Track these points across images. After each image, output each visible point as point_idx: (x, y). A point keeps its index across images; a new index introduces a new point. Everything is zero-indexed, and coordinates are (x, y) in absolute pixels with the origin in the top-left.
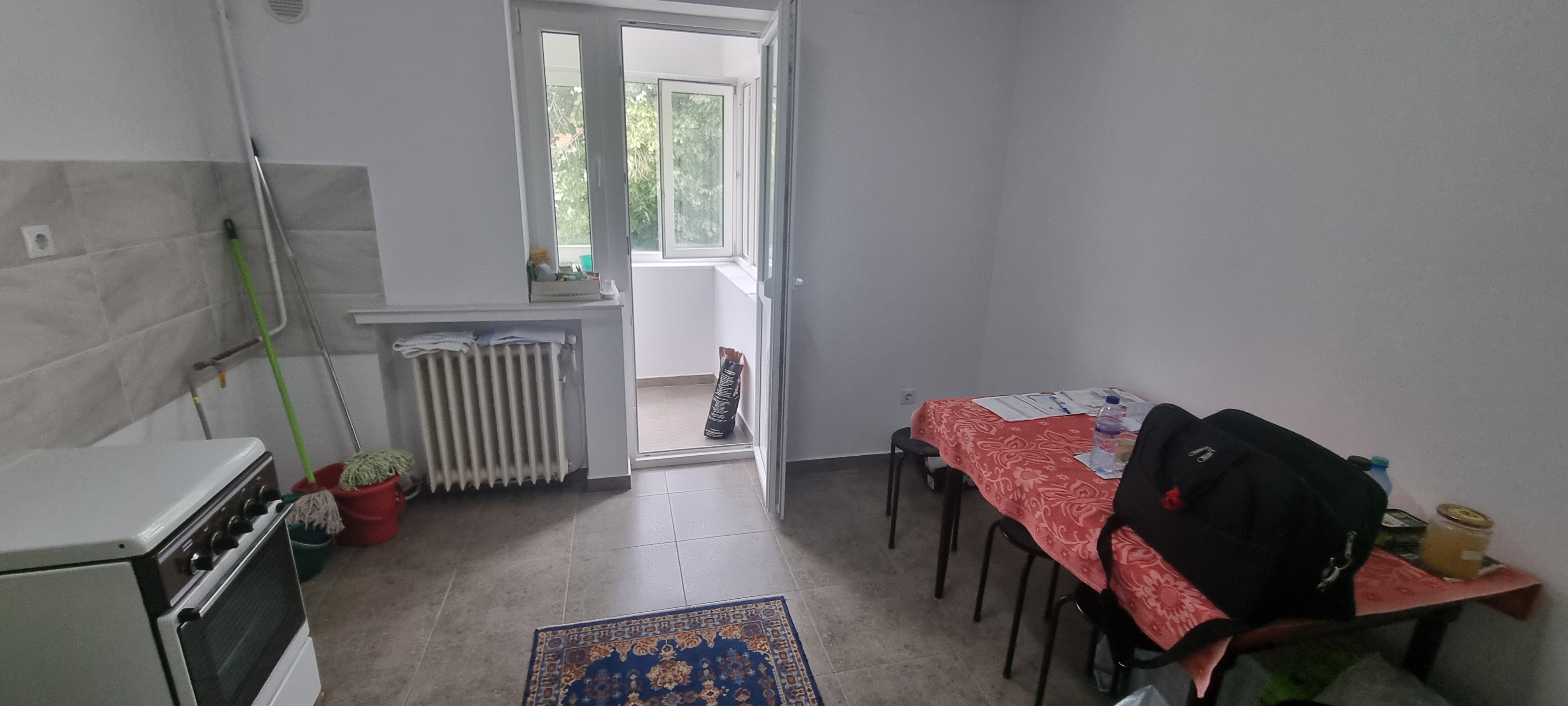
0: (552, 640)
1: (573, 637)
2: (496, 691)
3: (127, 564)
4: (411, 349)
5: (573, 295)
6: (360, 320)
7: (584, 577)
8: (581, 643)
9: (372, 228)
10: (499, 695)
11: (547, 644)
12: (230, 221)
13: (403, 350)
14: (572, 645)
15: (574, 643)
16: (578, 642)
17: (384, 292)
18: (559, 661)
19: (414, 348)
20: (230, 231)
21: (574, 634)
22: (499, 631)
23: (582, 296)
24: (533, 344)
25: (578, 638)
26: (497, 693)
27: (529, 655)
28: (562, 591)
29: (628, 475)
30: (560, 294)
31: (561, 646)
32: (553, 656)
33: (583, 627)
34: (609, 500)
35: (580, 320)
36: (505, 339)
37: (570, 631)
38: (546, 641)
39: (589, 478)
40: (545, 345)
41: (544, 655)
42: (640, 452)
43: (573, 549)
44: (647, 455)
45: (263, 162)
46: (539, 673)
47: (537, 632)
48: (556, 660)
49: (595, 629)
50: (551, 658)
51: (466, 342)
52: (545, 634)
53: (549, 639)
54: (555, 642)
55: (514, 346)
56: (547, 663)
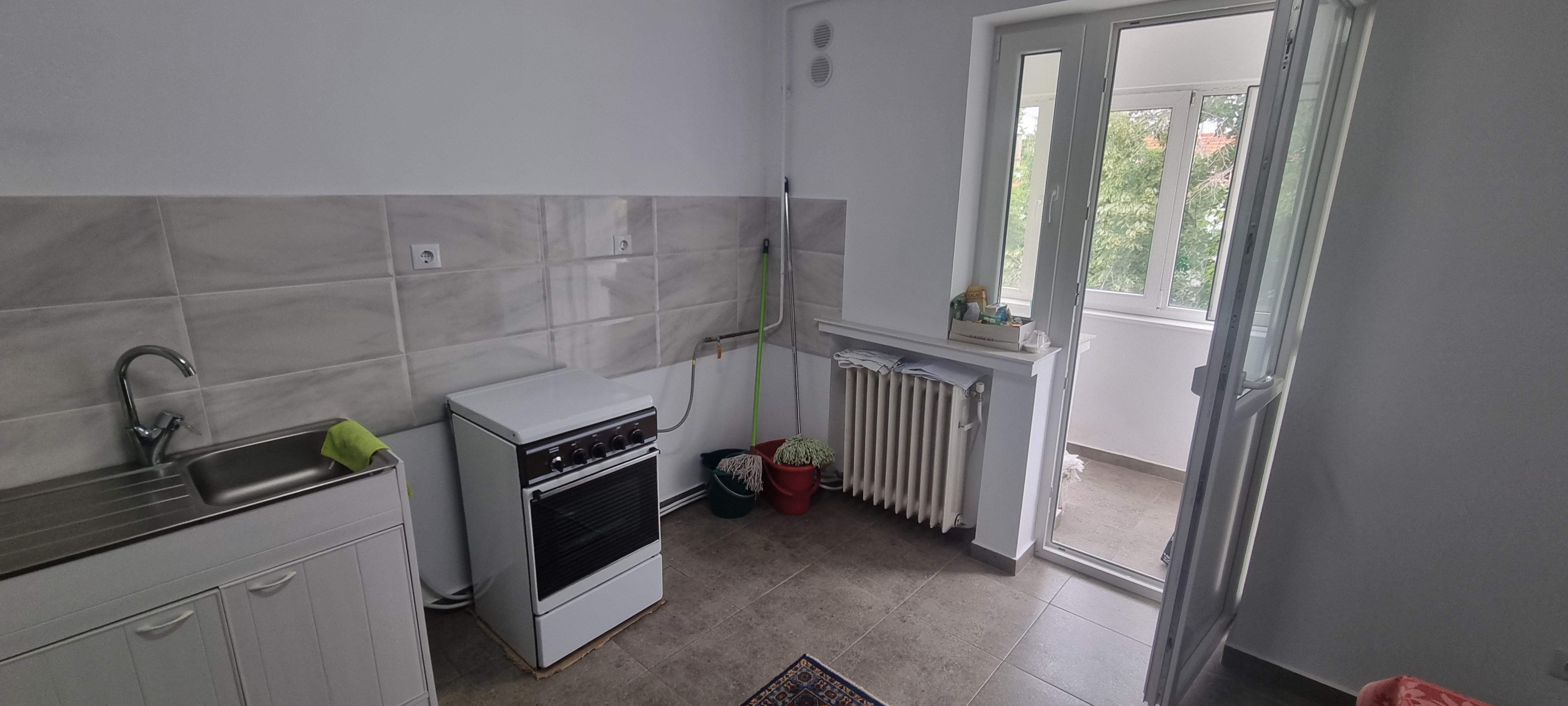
0: (806, 673)
1: (821, 683)
2: (735, 682)
3: (514, 447)
4: (844, 360)
5: (989, 340)
6: (822, 328)
7: (886, 635)
8: (821, 694)
9: (842, 253)
10: (734, 687)
11: (799, 673)
12: (768, 240)
13: (840, 360)
14: (814, 690)
15: (816, 689)
16: (820, 690)
17: (842, 308)
18: (791, 695)
19: (847, 361)
20: (766, 248)
21: (824, 681)
22: (785, 635)
23: (998, 343)
24: (939, 382)
25: (824, 687)
26: (734, 685)
27: (782, 671)
28: (857, 635)
29: (1014, 559)
30: (977, 336)
31: (805, 684)
32: (792, 687)
33: (836, 680)
34: (982, 577)
35: (993, 369)
36: (916, 370)
37: (824, 675)
38: (801, 670)
39: (972, 542)
40: (949, 386)
41: (788, 680)
42: (1053, 541)
43: (904, 603)
44: (1063, 548)
45: (790, 197)
46: (770, 692)
47: (804, 656)
48: (791, 692)
49: (843, 690)
50: (789, 687)
51: (887, 365)
52: (805, 663)
53: (804, 670)
54: (805, 676)
55: (923, 380)
56: (782, 689)
